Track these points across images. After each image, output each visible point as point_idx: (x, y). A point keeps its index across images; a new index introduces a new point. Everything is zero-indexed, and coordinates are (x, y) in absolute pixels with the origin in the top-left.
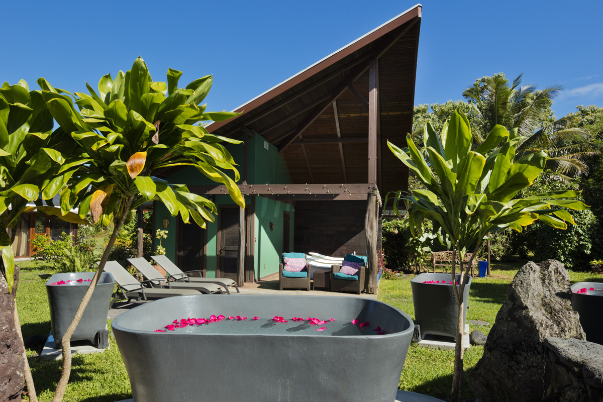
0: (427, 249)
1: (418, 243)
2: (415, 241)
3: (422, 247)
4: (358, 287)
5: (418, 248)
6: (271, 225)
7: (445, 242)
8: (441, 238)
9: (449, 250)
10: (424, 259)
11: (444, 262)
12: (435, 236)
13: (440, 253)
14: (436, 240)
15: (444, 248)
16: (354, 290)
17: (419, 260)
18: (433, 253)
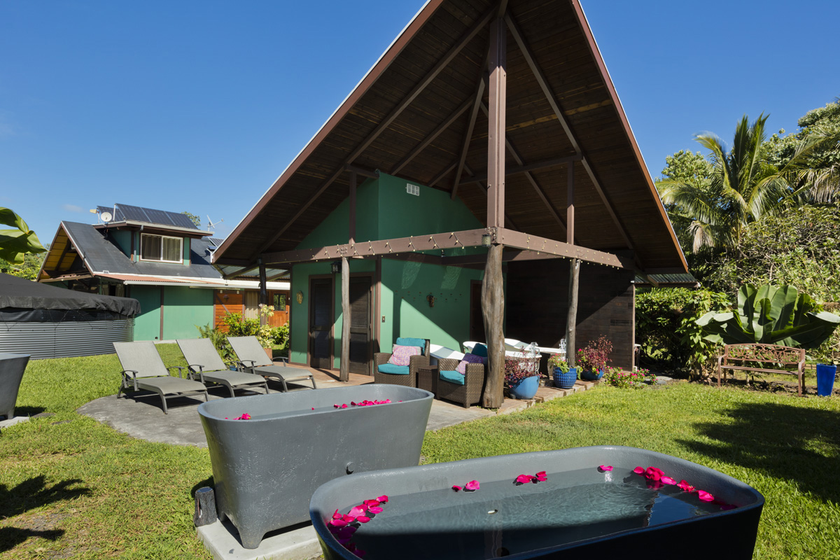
0: (714, 338)
1: (694, 329)
2: (690, 325)
3: (703, 335)
4: (464, 395)
5: (695, 336)
6: (430, 298)
7: (750, 328)
8: (743, 320)
9: (760, 342)
10: (708, 355)
11: (748, 363)
12: (730, 316)
13: (741, 346)
14: (733, 323)
15: (749, 337)
16: (459, 399)
17: (699, 356)
18: (725, 345)
